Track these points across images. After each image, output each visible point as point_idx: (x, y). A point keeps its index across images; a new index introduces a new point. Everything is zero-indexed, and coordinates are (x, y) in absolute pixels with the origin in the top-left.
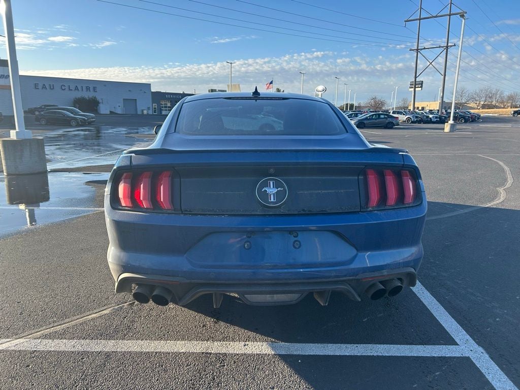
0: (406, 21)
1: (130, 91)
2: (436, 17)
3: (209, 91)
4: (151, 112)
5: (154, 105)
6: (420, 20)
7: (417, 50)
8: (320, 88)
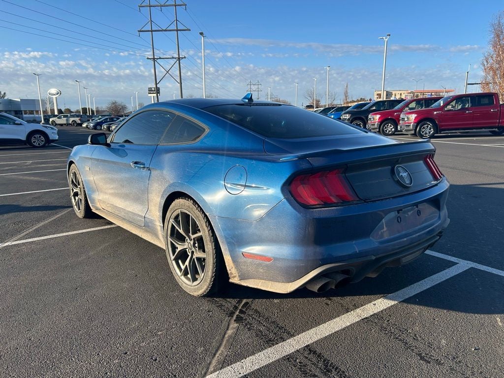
0: (139, 31)
2: (166, 30)
6: (152, 32)
7: (154, 59)
8: (53, 91)
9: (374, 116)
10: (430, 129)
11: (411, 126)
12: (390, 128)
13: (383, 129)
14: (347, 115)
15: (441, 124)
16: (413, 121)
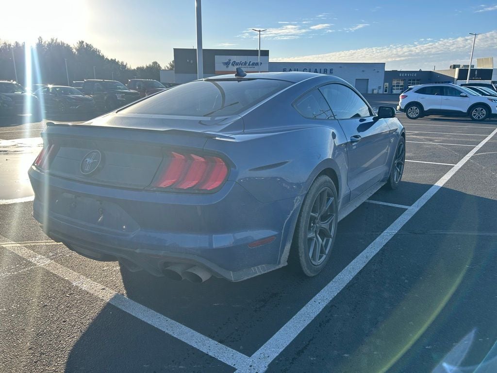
1: (363, 71)
3: (451, 67)
4: (381, 92)
5: (386, 84)
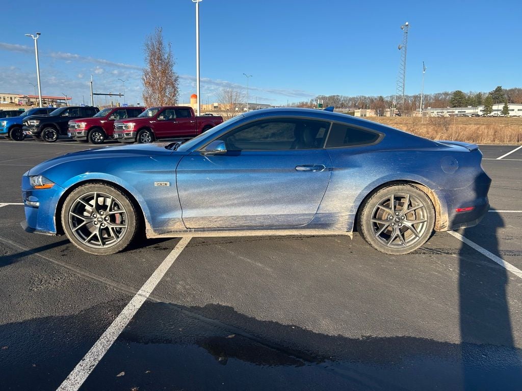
9: (80, 124)
10: (148, 137)
11: (131, 134)
12: (99, 137)
13: (91, 138)
14: (35, 121)
15: (157, 132)
16: (132, 130)
